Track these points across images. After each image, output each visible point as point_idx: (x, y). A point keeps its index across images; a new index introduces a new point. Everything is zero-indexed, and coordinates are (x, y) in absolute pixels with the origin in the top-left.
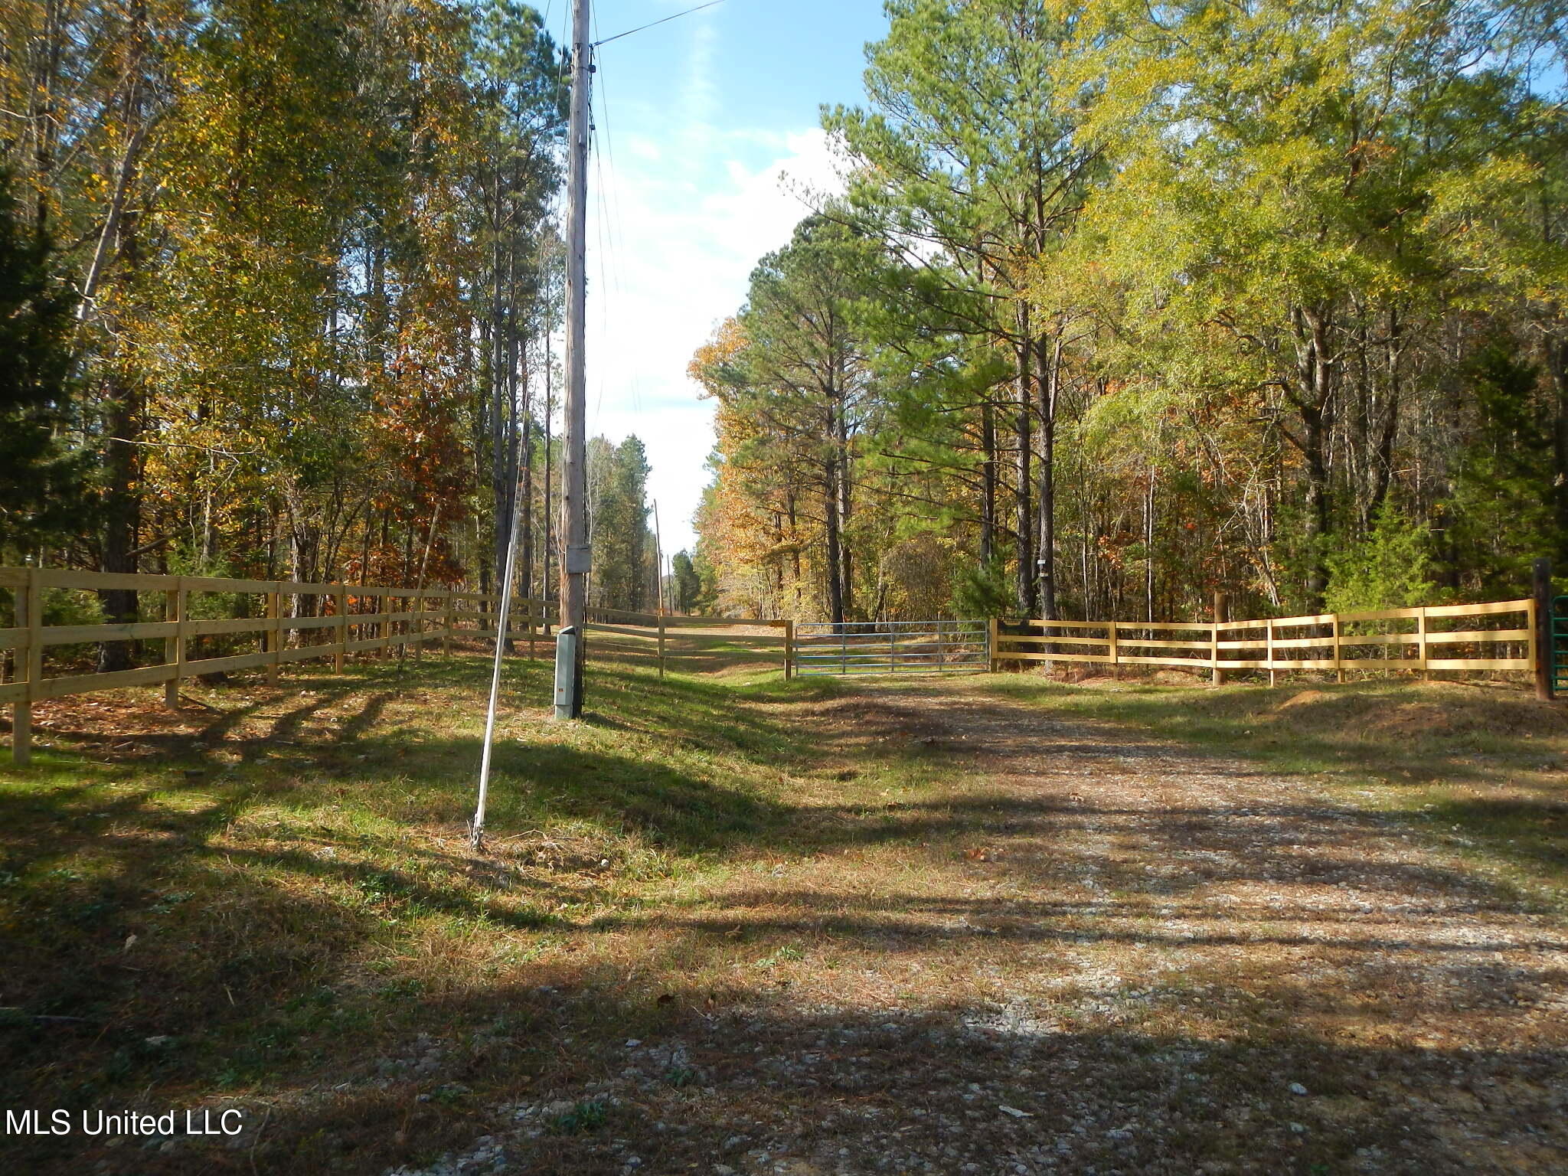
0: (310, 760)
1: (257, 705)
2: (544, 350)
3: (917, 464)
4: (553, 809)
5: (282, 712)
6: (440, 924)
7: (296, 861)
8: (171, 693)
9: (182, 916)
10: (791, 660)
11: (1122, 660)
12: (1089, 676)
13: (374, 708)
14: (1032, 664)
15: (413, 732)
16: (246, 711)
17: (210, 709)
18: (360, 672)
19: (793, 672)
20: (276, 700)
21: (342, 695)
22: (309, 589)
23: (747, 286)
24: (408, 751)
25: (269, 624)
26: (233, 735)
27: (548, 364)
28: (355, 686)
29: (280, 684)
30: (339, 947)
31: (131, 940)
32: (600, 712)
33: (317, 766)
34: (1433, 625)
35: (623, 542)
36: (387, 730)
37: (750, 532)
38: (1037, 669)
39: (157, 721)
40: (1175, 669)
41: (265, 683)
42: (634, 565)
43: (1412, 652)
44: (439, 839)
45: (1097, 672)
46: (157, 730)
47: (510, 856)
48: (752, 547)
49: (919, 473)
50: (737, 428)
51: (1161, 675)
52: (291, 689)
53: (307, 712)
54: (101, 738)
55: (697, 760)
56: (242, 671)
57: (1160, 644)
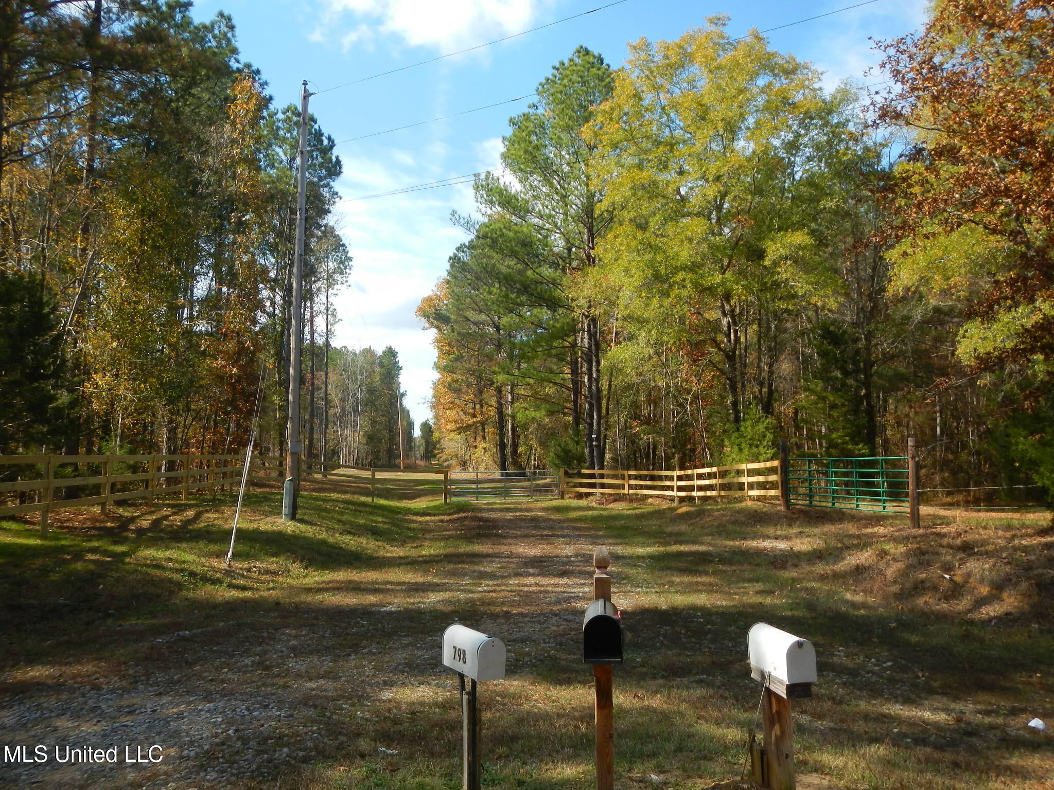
0: (166, 536)
1: (143, 514)
2: (324, 300)
3: (527, 380)
4: (266, 554)
5: (154, 517)
6: (209, 587)
7: (158, 567)
8: (103, 509)
9: (118, 580)
10: (447, 493)
11: (631, 492)
12: (615, 500)
13: (198, 516)
14: (588, 495)
15: (213, 525)
16: (138, 517)
17: (121, 516)
18: (196, 499)
19: (448, 501)
20: (152, 512)
21: (185, 510)
22: (172, 457)
23: (448, 266)
24: (208, 532)
25: (149, 476)
26: (132, 527)
27: (327, 309)
28: (191, 506)
29: (154, 505)
30: (171, 593)
31: (101, 586)
32: (306, 517)
33: (169, 539)
34: (751, 472)
35: (383, 416)
36: (202, 525)
37: (454, 412)
38: (592, 497)
39: (97, 521)
40: (658, 496)
41: (147, 504)
42: (391, 431)
43: (741, 486)
44: (215, 563)
45: (618, 498)
46: (98, 525)
47: (241, 569)
48: (456, 421)
49: (529, 384)
50: (447, 348)
51: (650, 500)
52: (159, 507)
53: (166, 518)
54: (72, 527)
55: (347, 538)
56: (134, 499)
57: (649, 483)
